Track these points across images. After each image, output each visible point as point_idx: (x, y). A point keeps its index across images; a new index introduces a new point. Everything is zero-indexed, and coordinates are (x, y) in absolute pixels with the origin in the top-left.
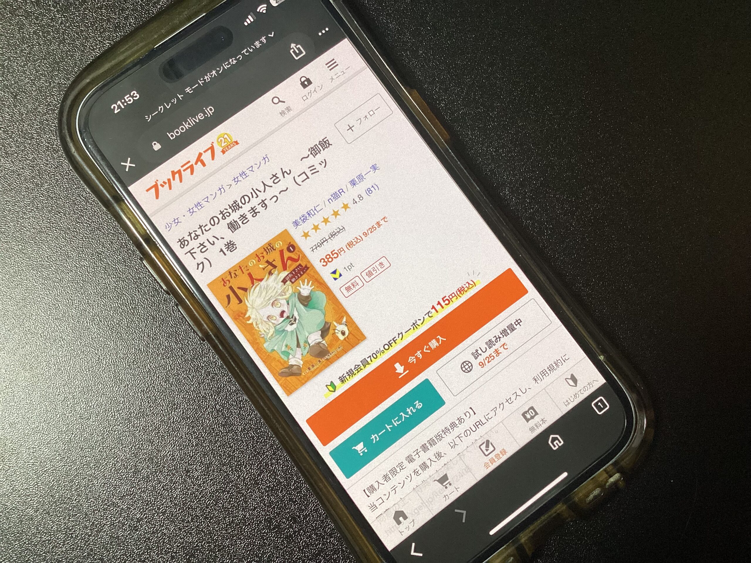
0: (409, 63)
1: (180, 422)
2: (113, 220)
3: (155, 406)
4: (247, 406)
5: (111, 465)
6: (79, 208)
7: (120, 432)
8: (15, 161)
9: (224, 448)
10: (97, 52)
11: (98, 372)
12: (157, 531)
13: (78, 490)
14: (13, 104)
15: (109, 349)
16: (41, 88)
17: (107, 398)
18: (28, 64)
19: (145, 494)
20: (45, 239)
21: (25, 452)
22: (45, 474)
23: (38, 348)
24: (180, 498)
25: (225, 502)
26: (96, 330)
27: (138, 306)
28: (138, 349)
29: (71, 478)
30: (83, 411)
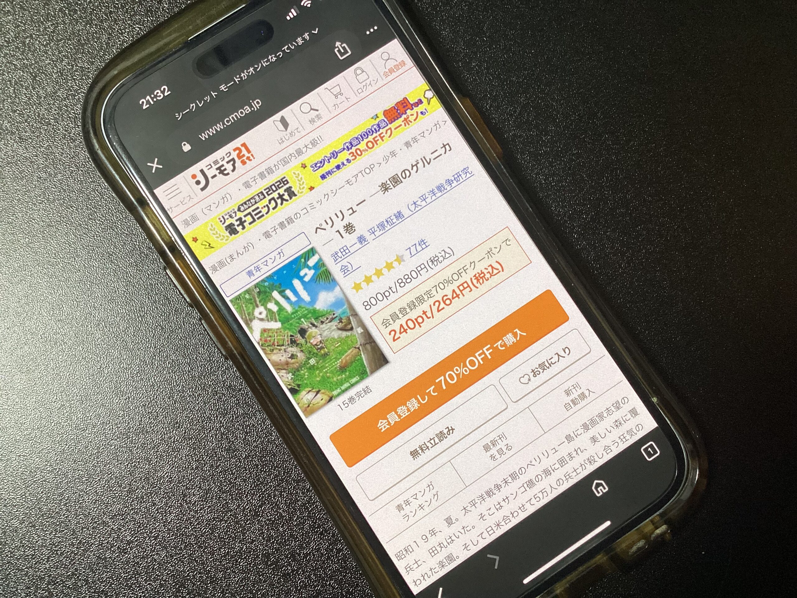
1: (181, 442)
3: (156, 423)
4: (254, 431)
5: (104, 482)
6: (93, 204)
7: (116, 448)
8: (29, 147)
9: (226, 474)
12: (148, 556)
13: (68, 505)
14: (32, 85)
15: (112, 358)
16: (63, 70)
17: (106, 410)
18: (51, 43)
19: (138, 515)
20: (54, 234)
21: (14, 459)
22: (34, 485)
24: (174, 523)
25: (222, 532)
26: (100, 336)
27: (147, 314)
28: (143, 360)
29: (61, 491)
30: (79, 422)
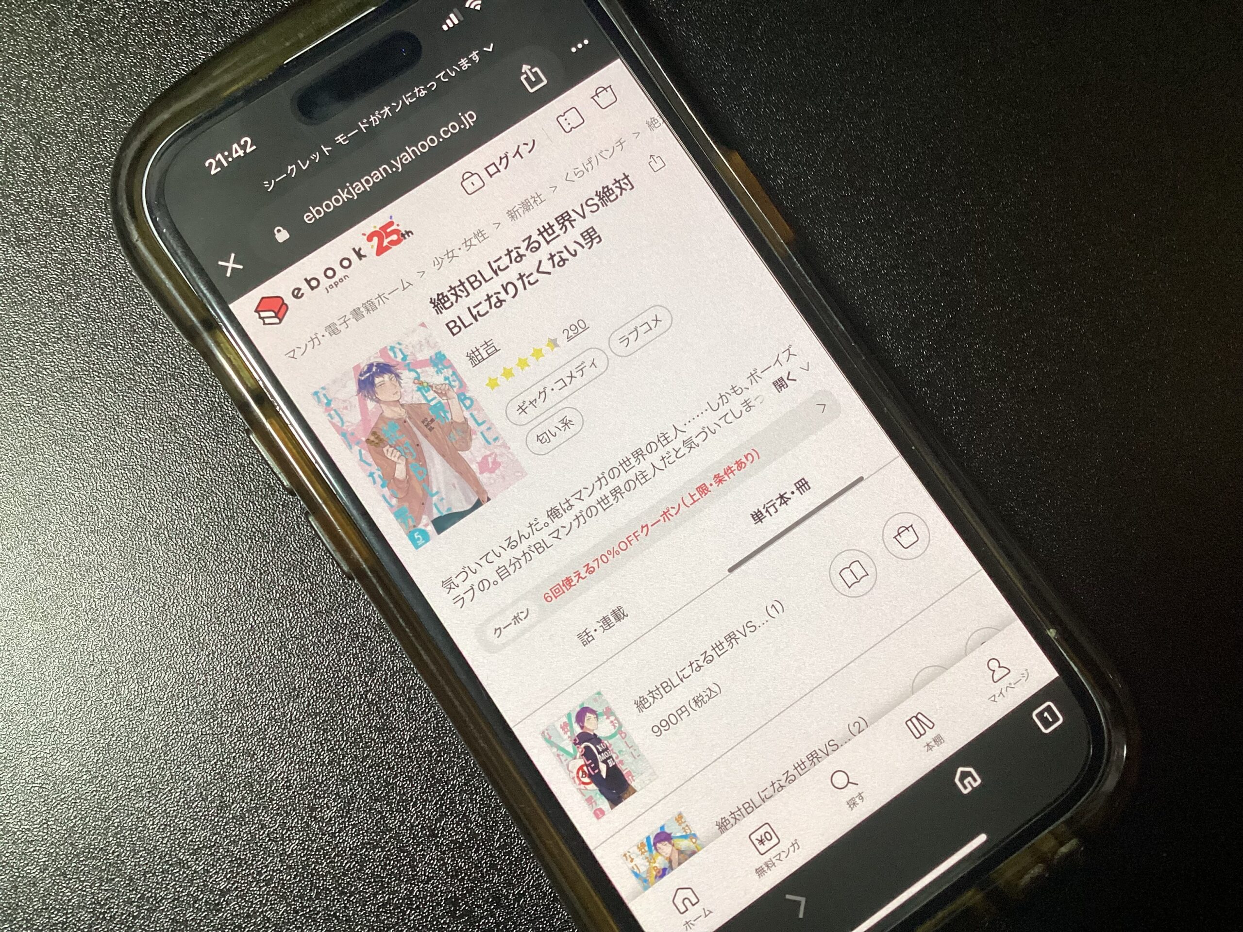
0: (724, 107)
1: (303, 721)
2: (200, 362)
3: (260, 692)
4: (421, 696)
5: (178, 794)
6: (141, 339)
7: (196, 736)
8: (32, 252)
9: (379, 770)
10: (183, 70)
11: (162, 628)
12: (255, 913)
13: (119, 836)
14: (34, 154)
15: (183, 588)
16: (84, 128)
17: (176, 675)
18: (62, 85)
19: (237, 846)
21: (27, 764)
22: (62, 806)
23: (58, 583)
24: (297, 855)
25: (377, 867)
26: (161, 554)
27: (237, 513)
28: (234, 589)
29: (107, 814)
30: (133, 696)
